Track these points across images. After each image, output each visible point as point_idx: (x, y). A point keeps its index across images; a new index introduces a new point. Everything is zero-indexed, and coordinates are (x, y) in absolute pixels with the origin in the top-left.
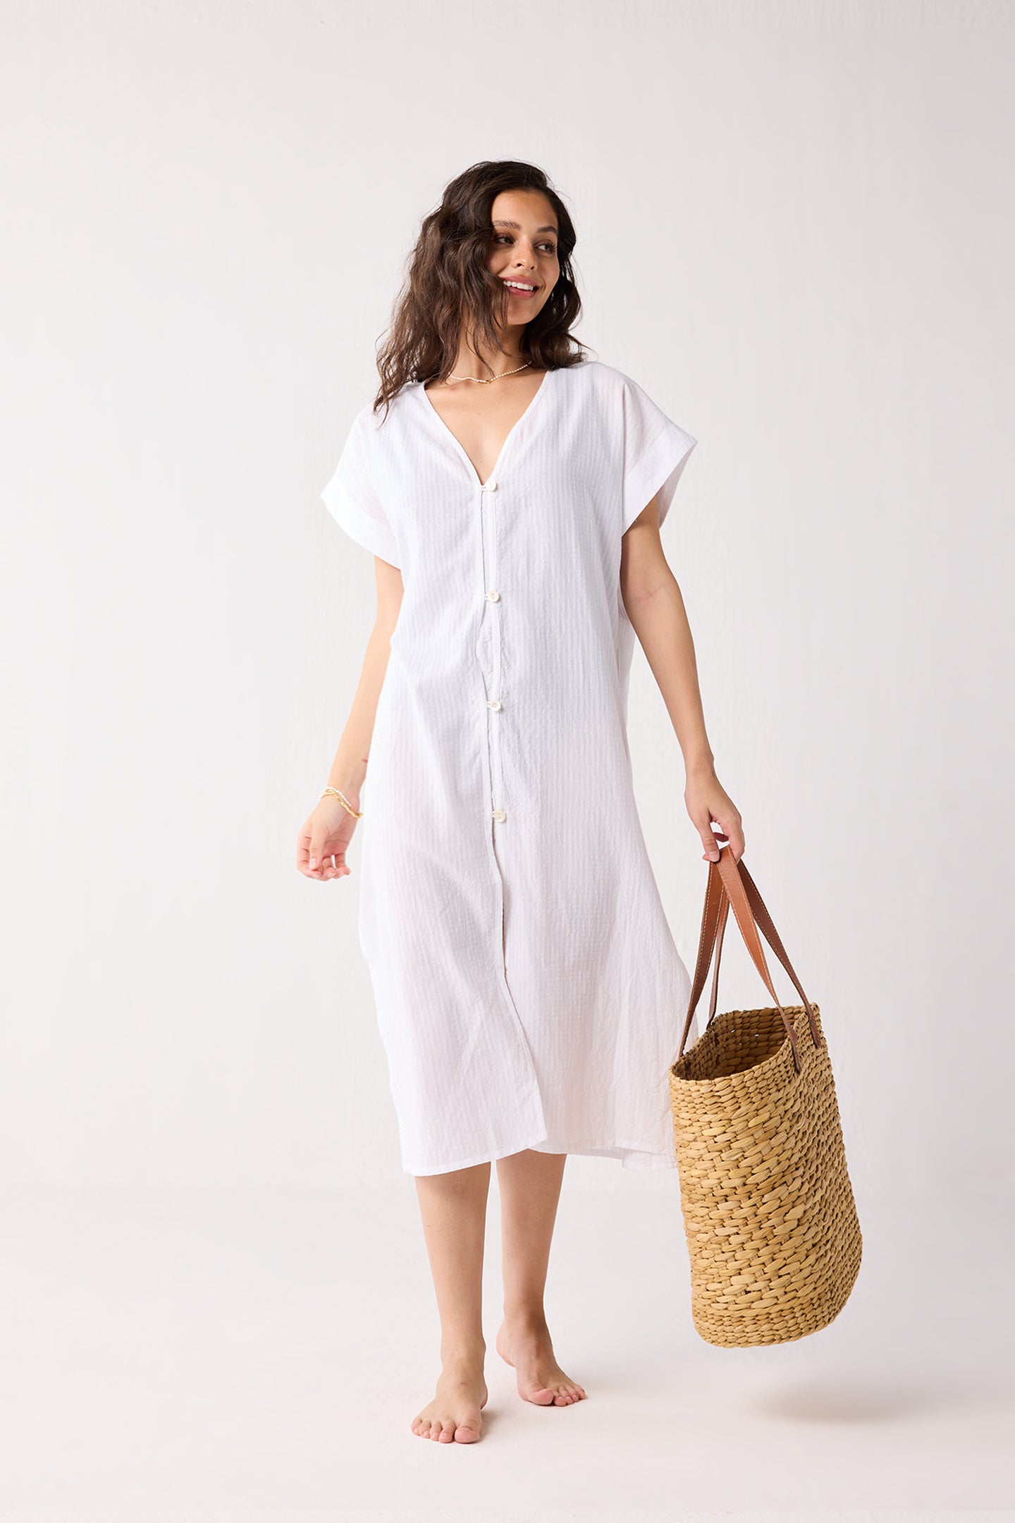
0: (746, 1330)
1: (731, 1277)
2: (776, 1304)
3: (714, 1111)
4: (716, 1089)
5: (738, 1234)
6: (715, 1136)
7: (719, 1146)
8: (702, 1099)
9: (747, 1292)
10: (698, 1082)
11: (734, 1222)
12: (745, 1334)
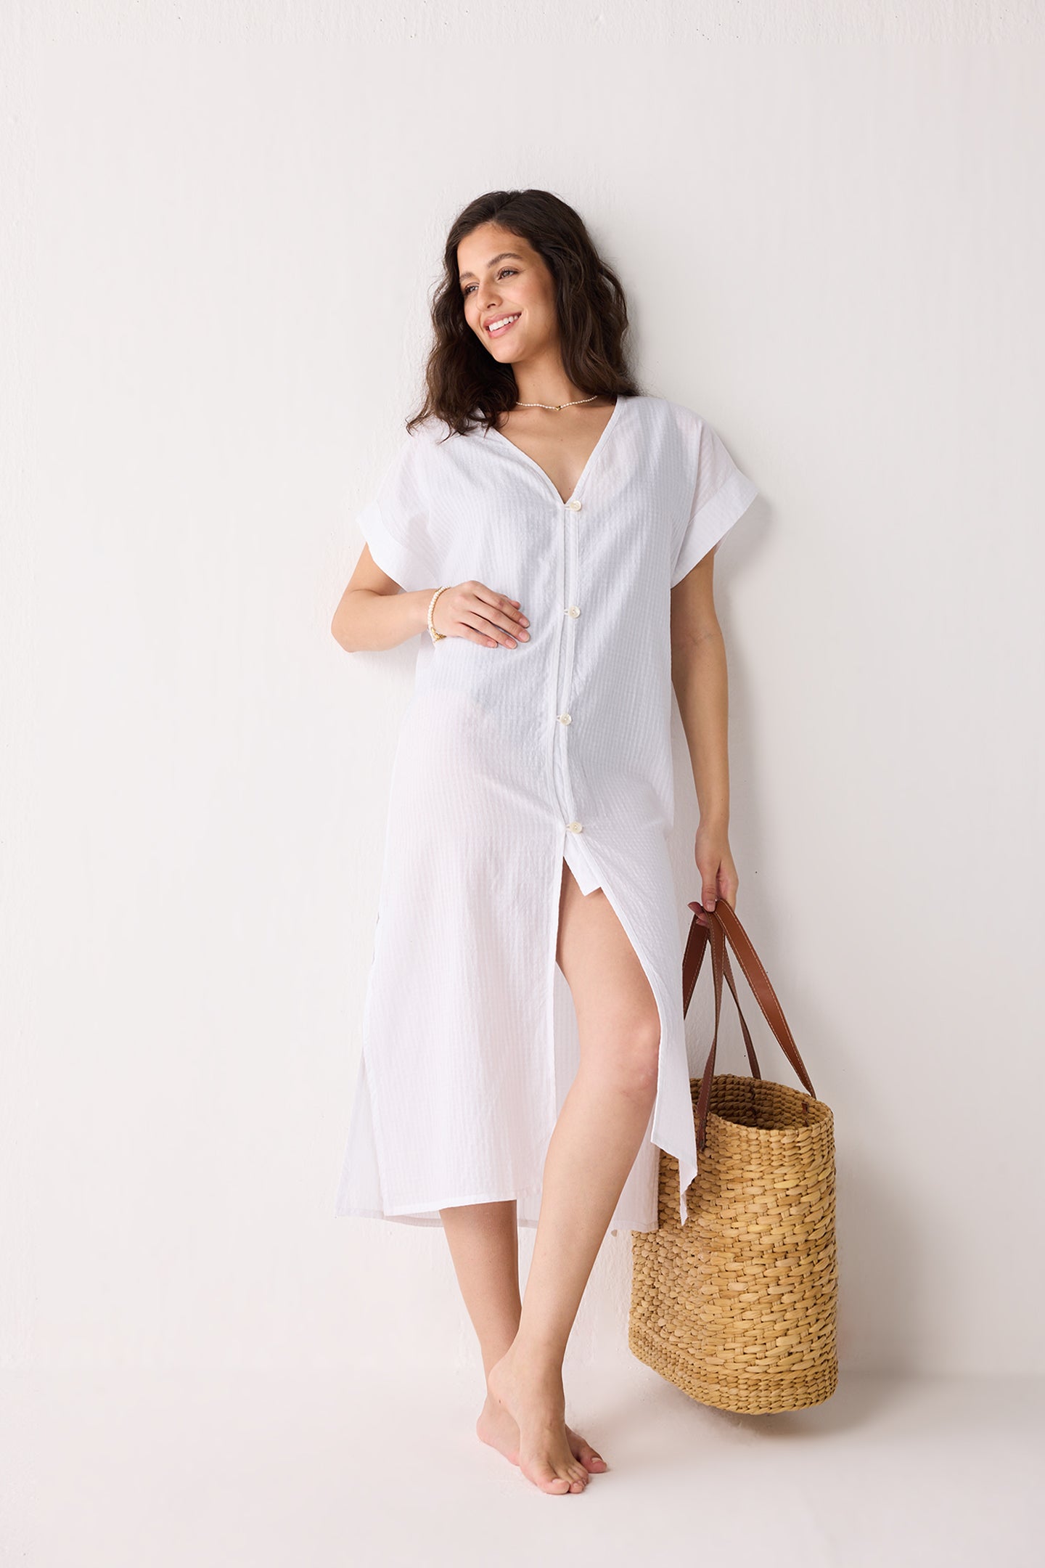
0: (783, 1394)
1: (777, 1338)
2: (813, 1366)
3: (792, 1163)
4: (798, 1139)
5: (791, 1292)
6: (788, 1189)
7: (789, 1200)
8: (782, 1150)
9: (790, 1354)
10: (781, 1132)
11: (791, 1280)
12: (780, 1398)
